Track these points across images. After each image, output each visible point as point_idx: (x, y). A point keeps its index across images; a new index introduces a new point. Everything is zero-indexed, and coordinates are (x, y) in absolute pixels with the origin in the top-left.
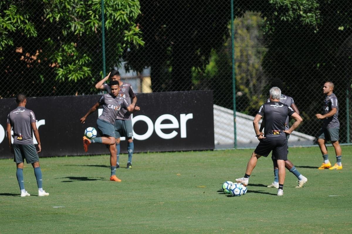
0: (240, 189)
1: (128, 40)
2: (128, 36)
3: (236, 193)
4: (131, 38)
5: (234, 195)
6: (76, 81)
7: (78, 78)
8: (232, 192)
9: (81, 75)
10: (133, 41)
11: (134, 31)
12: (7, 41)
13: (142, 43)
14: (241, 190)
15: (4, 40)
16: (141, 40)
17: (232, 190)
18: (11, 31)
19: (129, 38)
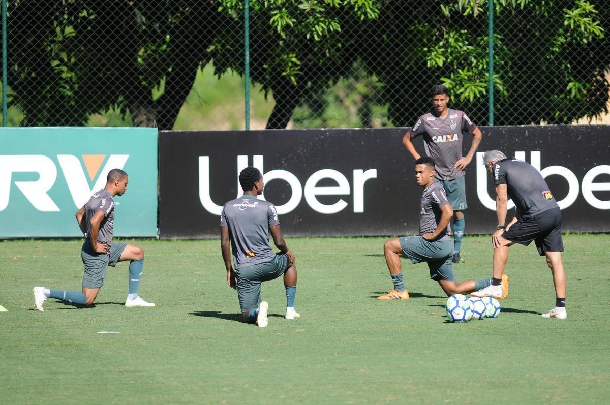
0: (465, 308)
1: (569, 25)
2: (570, 18)
3: (456, 317)
4: (575, 22)
5: (454, 321)
6: (471, 99)
7: (475, 94)
8: (449, 313)
9: (481, 89)
10: (579, 26)
11: (584, 9)
12: (327, 23)
13: (598, 30)
14: (465, 311)
15: (321, 24)
16: (598, 25)
17: (450, 311)
18: (332, 4)
19: (572, 21)
